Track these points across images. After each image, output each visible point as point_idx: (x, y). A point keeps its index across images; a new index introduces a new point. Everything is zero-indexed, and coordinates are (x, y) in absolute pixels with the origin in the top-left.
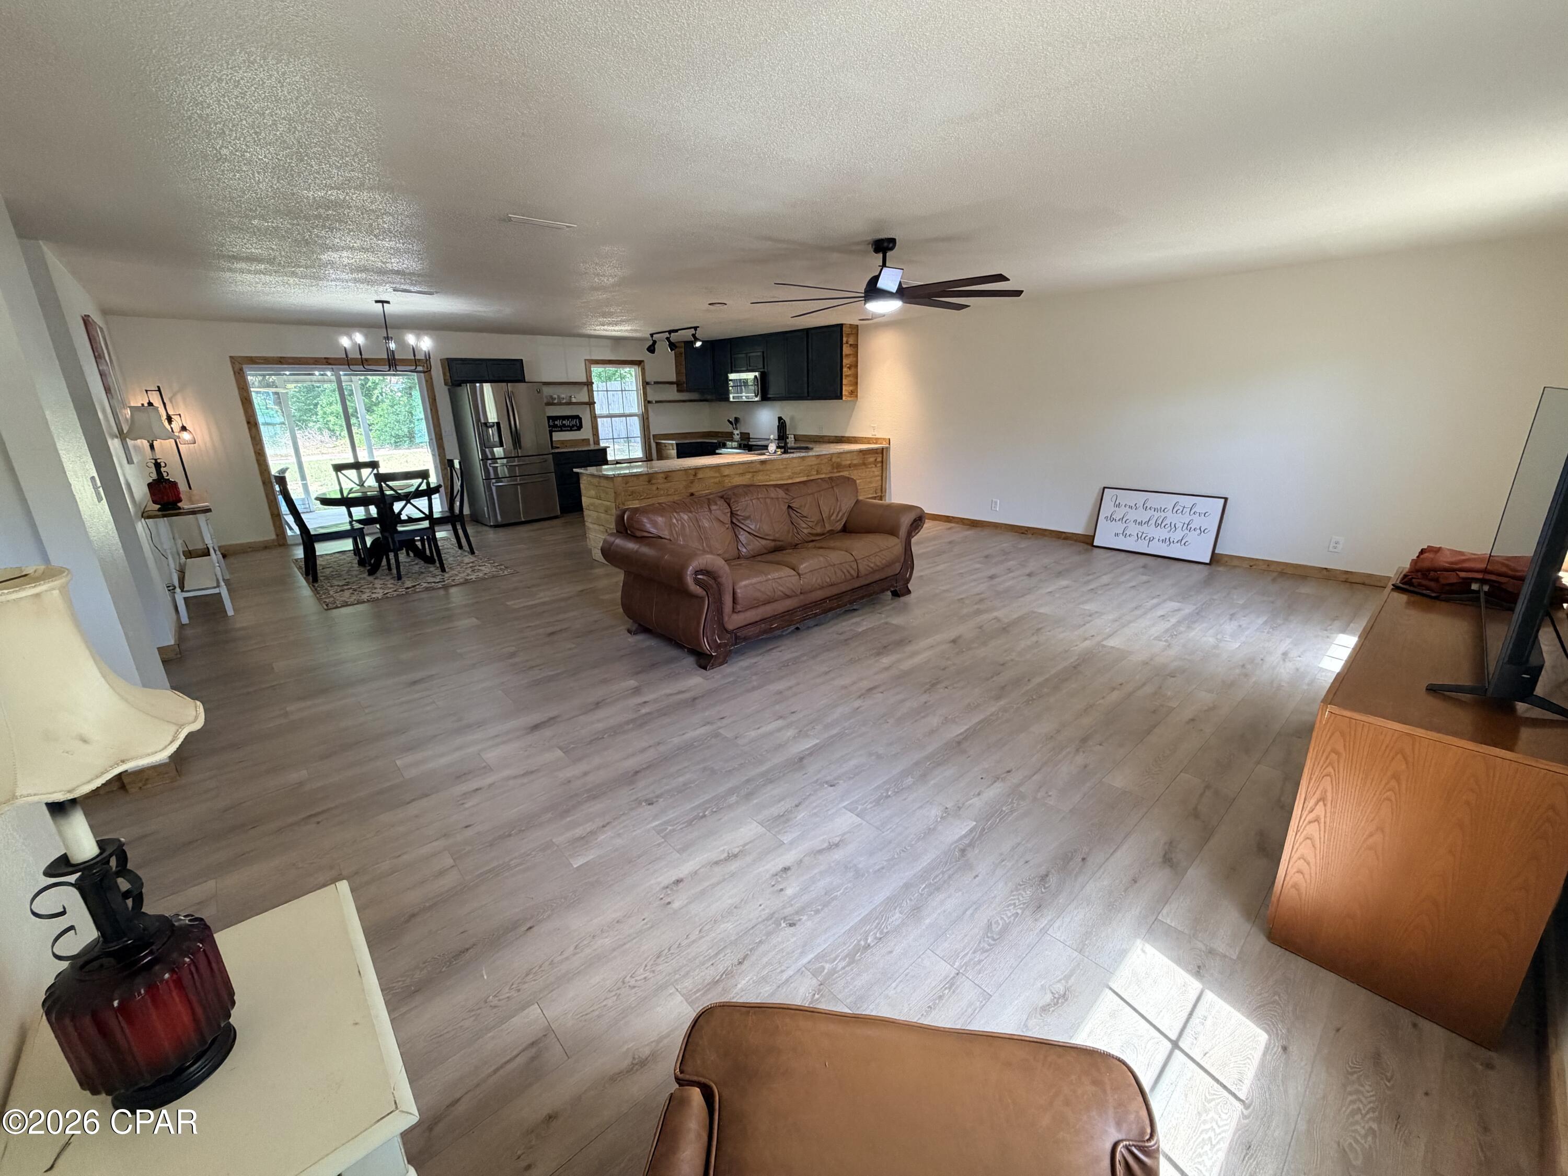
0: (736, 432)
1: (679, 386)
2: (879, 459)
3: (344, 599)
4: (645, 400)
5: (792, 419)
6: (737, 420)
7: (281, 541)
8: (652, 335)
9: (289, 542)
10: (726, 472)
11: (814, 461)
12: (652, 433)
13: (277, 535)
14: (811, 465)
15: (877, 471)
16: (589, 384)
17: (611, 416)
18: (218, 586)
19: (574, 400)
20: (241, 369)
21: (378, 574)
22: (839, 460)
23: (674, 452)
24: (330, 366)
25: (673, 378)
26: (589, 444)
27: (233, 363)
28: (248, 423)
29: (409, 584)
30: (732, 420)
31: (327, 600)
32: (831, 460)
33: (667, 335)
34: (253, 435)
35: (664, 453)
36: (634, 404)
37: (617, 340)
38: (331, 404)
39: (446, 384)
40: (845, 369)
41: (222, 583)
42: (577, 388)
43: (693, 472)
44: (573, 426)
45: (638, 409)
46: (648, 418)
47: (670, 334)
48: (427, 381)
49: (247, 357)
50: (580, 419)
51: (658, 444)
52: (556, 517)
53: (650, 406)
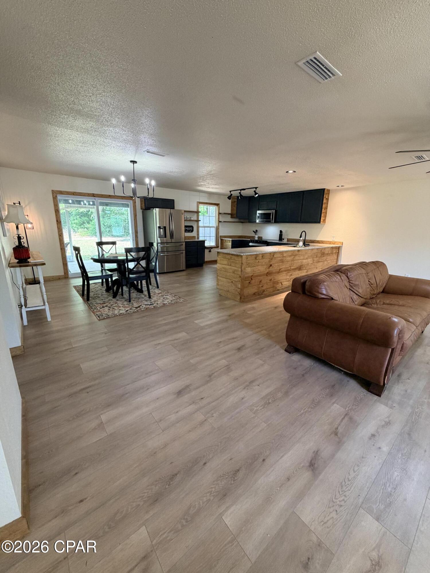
0: (257, 236)
1: (232, 215)
2: (337, 252)
3: (106, 313)
4: (219, 221)
5: (286, 231)
6: (257, 231)
7: (66, 276)
8: (230, 192)
9: (70, 276)
10: (285, 255)
11: (315, 251)
12: (220, 235)
13: (65, 273)
14: (315, 253)
15: (335, 257)
16: (198, 212)
17: (205, 227)
18: (44, 305)
19: (192, 219)
20: (56, 196)
21: (118, 297)
22: (324, 251)
23: (230, 244)
24: (94, 198)
25: (230, 212)
26: (195, 239)
27: (53, 193)
28: (57, 221)
29: (136, 305)
30: (255, 231)
31: (98, 313)
32: (321, 251)
33: (239, 191)
34: (59, 227)
35: (225, 244)
36: (213, 222)
37: (210, 194)
38: (74, 220)
39: (141, 209)
40: (323, 210)
41: (46, 304)
42: (192, 214)
43: (272, 254)
44: (190, 230)
45: (215, 225)
46: (219, 229)
47: (241, 191)
48: (134, 207)
49: (59, 191)
50: (193, 227)
51: (221, 240)
52: (183, 270)
53: (220, 223)
